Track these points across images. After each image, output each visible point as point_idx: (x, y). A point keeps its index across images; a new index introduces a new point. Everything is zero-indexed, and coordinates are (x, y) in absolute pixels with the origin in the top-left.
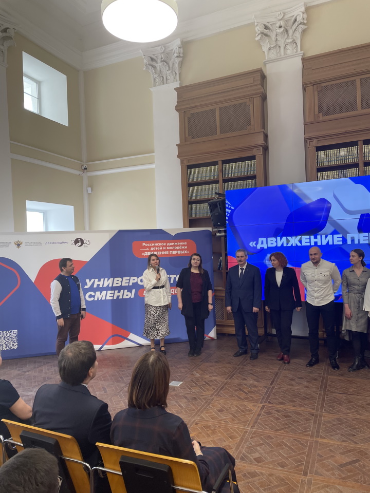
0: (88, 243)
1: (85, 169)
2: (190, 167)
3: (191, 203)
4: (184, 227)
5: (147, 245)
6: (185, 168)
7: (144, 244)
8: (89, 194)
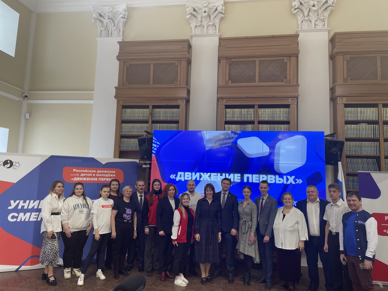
0: (18, 165)
1: (26, 96)
2: (125, 107)
3: (123, 137)
4: (115, 157)
5: (77, 171)
6: (120, 107)
7: (74, 170)
8: (26, 119)
